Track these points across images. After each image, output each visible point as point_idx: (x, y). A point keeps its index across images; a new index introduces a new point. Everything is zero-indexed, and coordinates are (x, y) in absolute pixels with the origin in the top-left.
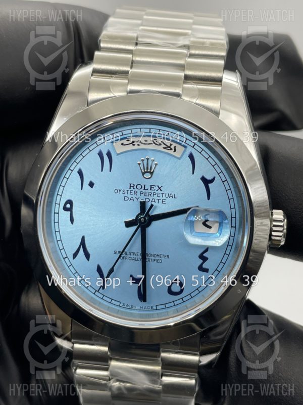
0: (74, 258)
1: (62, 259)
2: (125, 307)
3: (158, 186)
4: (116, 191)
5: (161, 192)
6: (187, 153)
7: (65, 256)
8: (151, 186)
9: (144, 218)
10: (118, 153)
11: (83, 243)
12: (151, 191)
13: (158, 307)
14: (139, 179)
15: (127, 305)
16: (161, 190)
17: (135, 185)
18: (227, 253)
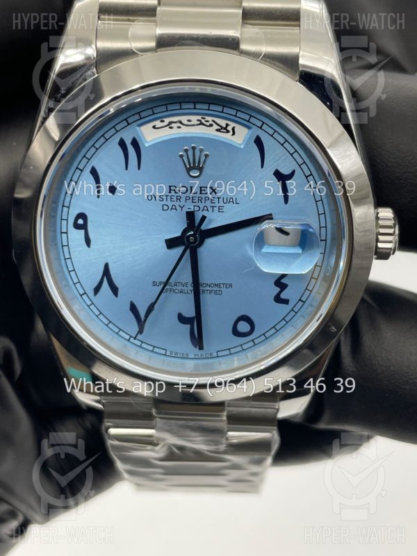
0: (95, 294)
1: (79, 296)
2: (174, 355)
6: (253, 137)
7: (82, 292)
9: (194, 236)
11: (106, 273)
15: (176, 353)
18: (315, 276)
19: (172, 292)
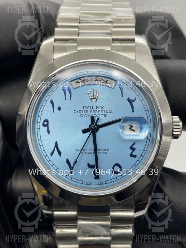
0: (51, 156)
1: (44, 157)
2: (86, 183)
3: (101, 106)
4: (75, 111)
7: (45, 155)
8: (97, 106)
9: (94, 126)
10: (74, 88)
11: (56, 146)
12: (97, 110)
13: (107, 182)
15: (87, 183)
16: (103, 109)
17: (87, 107)
18: (147, 144)
19: (85, 154)
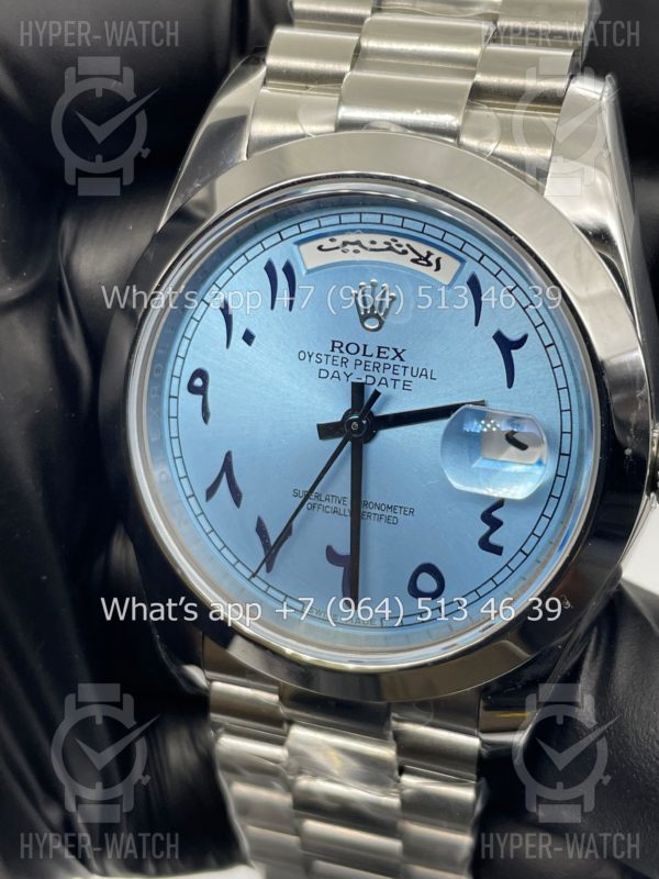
0: (208, 498)
1: (184, 499)
2: (314, 614)
3: (395, 350)
4: (302, 355)
5: (402, 364)
6: (466, 276)
7: (189, 493)
8: (380, 348)
9: (358, 421)
10: (310, 267)
11: (227, 466)
12: (378, 360)
13: (386, 623)
14: (353, 332)
15: (319, 612)
16: (402, 360)
17: (345, 346)
18: (548, 513)
19: (321, 511)
